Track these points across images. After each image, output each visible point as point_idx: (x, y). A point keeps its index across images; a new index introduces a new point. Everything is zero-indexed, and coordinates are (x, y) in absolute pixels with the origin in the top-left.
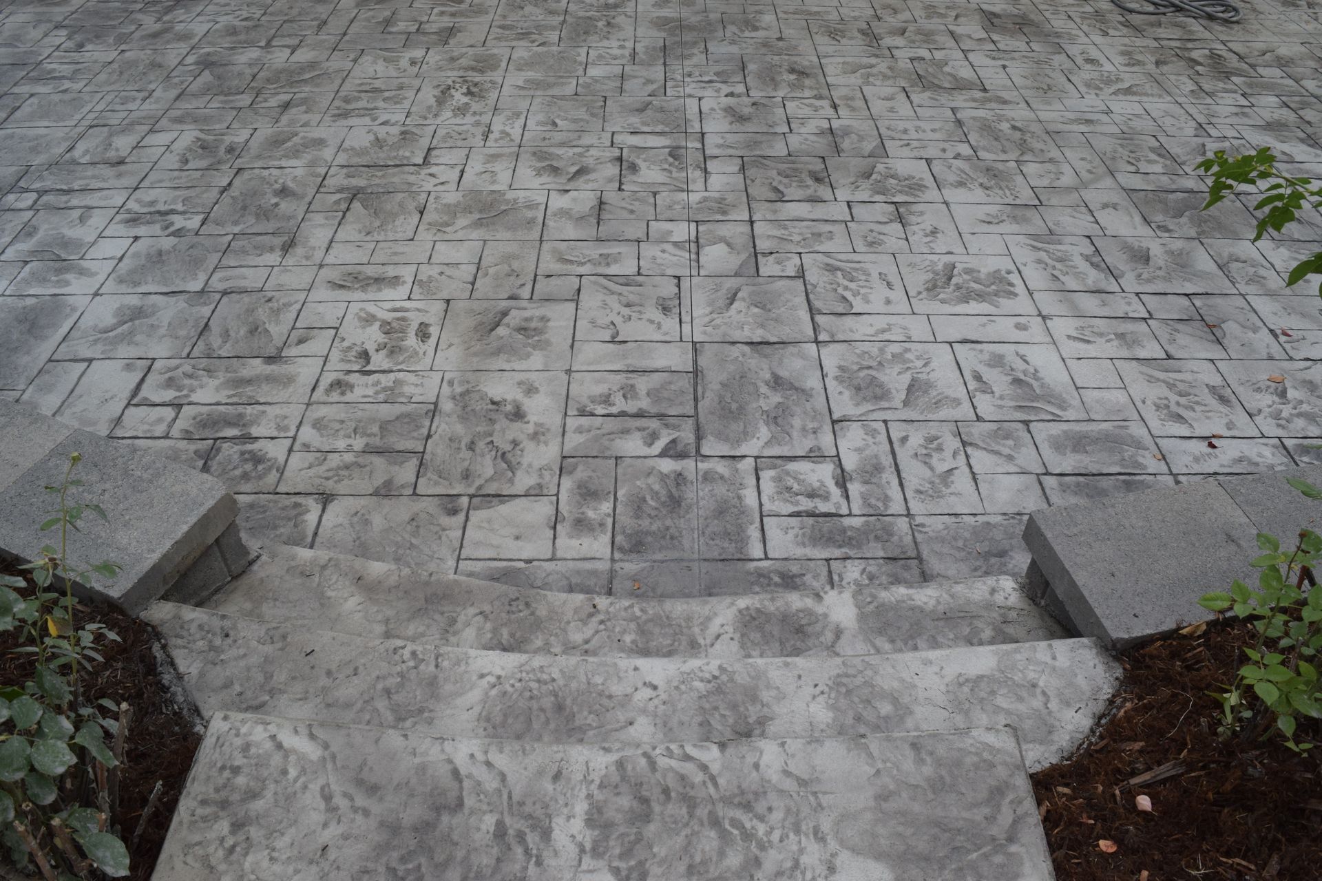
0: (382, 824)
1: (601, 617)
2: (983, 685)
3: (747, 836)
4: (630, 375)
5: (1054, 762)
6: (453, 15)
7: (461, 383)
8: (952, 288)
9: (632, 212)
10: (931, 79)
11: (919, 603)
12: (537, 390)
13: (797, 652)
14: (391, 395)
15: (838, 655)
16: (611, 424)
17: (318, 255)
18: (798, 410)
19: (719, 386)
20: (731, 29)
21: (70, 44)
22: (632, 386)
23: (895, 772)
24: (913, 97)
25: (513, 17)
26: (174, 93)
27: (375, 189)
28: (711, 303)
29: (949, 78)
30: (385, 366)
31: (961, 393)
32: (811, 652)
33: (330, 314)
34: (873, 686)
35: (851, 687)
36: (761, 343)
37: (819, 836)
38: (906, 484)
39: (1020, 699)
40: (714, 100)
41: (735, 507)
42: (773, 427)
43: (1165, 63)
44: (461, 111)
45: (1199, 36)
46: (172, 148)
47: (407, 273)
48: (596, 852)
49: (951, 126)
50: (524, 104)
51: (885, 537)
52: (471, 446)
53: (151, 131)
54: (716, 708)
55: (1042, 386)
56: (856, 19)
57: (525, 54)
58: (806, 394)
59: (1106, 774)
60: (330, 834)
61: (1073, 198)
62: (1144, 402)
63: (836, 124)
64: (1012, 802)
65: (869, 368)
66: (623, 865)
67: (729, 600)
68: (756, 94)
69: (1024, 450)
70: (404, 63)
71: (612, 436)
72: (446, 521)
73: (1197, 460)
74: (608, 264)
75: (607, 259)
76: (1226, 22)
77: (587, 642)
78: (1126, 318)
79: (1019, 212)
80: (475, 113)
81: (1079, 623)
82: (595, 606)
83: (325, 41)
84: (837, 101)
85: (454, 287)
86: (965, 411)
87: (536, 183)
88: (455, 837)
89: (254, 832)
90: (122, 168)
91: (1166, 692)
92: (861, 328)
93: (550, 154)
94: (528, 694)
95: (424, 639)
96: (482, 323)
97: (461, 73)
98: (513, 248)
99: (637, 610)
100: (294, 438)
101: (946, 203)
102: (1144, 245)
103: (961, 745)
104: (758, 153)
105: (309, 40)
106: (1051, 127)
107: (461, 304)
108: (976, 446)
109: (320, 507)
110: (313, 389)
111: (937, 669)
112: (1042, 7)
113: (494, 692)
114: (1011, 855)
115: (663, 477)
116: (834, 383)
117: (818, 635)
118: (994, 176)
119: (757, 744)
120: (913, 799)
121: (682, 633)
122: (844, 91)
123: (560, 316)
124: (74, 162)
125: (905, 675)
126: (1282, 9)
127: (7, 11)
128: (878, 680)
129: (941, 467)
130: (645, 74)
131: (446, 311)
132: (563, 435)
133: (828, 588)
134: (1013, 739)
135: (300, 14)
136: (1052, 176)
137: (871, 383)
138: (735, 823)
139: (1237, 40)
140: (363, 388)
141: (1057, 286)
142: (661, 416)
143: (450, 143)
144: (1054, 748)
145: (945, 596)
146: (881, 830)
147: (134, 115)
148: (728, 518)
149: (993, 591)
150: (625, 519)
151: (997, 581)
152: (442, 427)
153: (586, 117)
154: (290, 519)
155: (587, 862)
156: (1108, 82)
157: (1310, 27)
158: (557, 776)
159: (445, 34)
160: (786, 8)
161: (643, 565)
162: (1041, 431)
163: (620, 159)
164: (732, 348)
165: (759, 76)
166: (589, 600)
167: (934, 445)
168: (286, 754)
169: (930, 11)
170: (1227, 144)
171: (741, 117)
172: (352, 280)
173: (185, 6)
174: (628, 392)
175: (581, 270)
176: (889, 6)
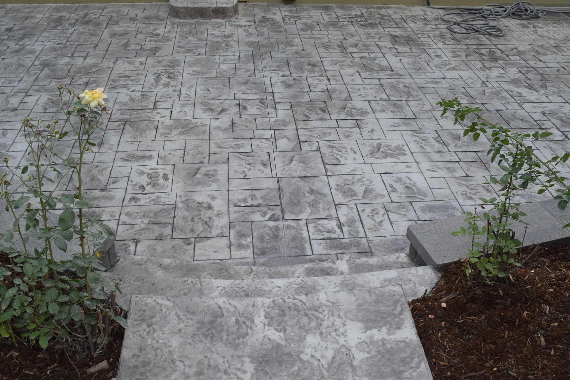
0: (198, 322)
1: (255, 273)
2: (393, 281)
3: (317, 318)
4: (253, 191)
6: (156, 41)
7: (184, 196)
8: (380, 153)
9: (247, 127)
10: (369, 66)
11: (371, 263)
12: (216, 198)
14: (156, 202)
16: (247, 210)
17: (115, 148)
18: (321, 201)
19: (289, 194)
20: (281, 46)
22: (254, 195)
23: (363, 299)
24: (362, 74)
25: (183, 43)
26: (33, 78)
27: (135, 120)
28: (283, 162)
29: (377, 66)
30: (152, 191)
31: (385, 192)
33: (125, 171)
34: (355, 283)
35: (347, 284)
36: (304, 177)
37: (340, 317)
38: (365, 226)
39: (406, 284)
40: (276, 78)
41: (299, 237)
42: (312, 208)
43: (469, 55)
44: (167, 85)
45: (485, 43)
46: (38, 103)
47: (155, 154)
48: (269, 325)
49: (378, 86)
50: (194, 82)
51: (358, 245)
52: (192, 220)
53: (26, 96)
55: (417, 189)
56: (336, 40)
57: (191, 59)
58: (324, 195)
59: (433, 300)
60: (181, 326)
61: (429, 115)
62: (457, 193)
63: (329, 87)
64: (401, 305)
65: (349, 184)
66: (278, 328)
67: (301, 265)
68: (294, 75)
69: (410, 212)
70: (137, 64)
71: (249, 214)
72: (187, 247)
73: (477, 213)
74: (239, 148)
75: (238, 146)
76: (497, 36)
78: (450, 162)
79: (407, 121)
80: (173, 86)
81: (426, 261)
82: (252, 270)
83: (98, 54)
84: (329, 77)
85: (176, 158)
86: (387, 199)
87: (204, 115)
88: (223, 324)
89: (155, 326)
90: (17, 112)
91: (454, 278)
92: (344, 170)
93: (209, 103)
94: (235, 292)
96: (189, 173)
97: (164, 68)
98: (198, 143)
99: (267, 270)
100: (119, 220)
101: (377, 119)
102: (458, 133)
103: (384, 291)
104: (297, 100)
105: (92, 53)
106: (420, 85)
107: (180, 166)
108: (391, 212)
109: (135, 244)
110: (123, 201)
111: (377, 277)
112: (417, 32)
113: (223, 292)
114: (400, 318)
115: (270, 228)
116: (335, 191)
118: (397, 107)
119: (318, 294)
120: (369, 305)
122: (332, 73)
123: (222, 169)
125: (366, 279)
126: (521, 29)
128: (357, 281)
129: (378, 220)
130: (245, 67)
131: (174, 169)
132: (229, 214)
133: (337, 260)
134: (401, 288)
135: (84, 41)
136: (421, 106)
137: (350, 190)
138: (312, 315)
139: (501, 44)
140: (144, 200)
141: (423, 150)
142: (267, 206)
143: (164, 99)
145: (380, 260)
146: (359, 314)
147: (17, 88)
148: (297, 241)
149: (398, 258)
150: (257, 243)
151: (399, 254)
152: (180, 213)
153: (222, 87)
154: (123, 249)
155: (267, 327)
156: (445, 65)
158: (253, 306)
159: (154, 50)
160: (304, 36)
161: (266, 259)
162: (417, 205)
163: (239, 105)
164: (293, 179)
165: (295, 67)
166: (250, 267)
167: (375, 212)
168: (161, 305)
169: (368, 36)
170: (494, 90)
171: (289, 85)
172: (132, 157)
173: (28, 37)
174: (253, 197)
175: (228, 151)
176: (349, 34)
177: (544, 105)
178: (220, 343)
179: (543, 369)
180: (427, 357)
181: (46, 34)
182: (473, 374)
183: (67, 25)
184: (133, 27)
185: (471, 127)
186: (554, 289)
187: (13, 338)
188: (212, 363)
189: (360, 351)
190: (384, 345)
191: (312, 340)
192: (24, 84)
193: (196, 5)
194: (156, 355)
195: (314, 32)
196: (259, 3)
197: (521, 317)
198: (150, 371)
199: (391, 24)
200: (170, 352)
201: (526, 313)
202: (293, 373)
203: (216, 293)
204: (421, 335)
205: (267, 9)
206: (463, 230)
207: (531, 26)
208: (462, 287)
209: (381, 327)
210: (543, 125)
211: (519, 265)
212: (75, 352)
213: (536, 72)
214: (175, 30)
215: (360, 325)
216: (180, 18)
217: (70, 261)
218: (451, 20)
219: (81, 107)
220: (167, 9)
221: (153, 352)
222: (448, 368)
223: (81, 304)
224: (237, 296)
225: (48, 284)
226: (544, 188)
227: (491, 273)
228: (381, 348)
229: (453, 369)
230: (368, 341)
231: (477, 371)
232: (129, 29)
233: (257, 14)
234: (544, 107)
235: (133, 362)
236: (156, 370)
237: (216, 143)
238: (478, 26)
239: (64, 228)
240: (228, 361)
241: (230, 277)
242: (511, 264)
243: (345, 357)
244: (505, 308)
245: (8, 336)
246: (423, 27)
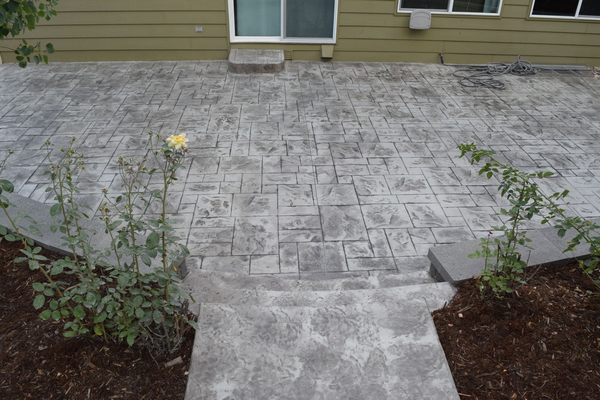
0: (255, 326)
1: (301, 286)
2: (417, 295)
3: (355, 325)
4: (298, 217)
6: (217, 92)
7: (242, 220)
8: (404, 186)
9: (292, 163)
10: (394, 113)
11: (397, 279)
12: (268, 222)
14: (219, 225)
15: (374, 289)
16: (294, 232)
17: (184, 179)
18: (355, 226)
19: (328, 220)
20: (321, 96)
21: (72, 103)
22: (299, 220)
23: (393, 309)
24: (388, 120)
25: (240, 93)
26: (119, 121)
27: (201, 156)
28: (323, 193)
29: (400, 113)
30: (215, 215)
31: (408, 219)
33: (193, 199)
35: (379, 296)
36: (341, 205)
37: (374, 324)
38: (392, 248)
39: (428, 298)
41: (337, 256)
42: (347, 232)
43: (477, 105)
44: (227, 128)
45: (490, 95)
46: (123, 141)
47: (217, 185)
48: (315, 330)
49: (401, 130)
50: (249, 125)
51: (386, 264)
52: (248, 240)
53: (112, 136)
55: (435, 216)
56: (365, 91)
57: (247, 107)
58: (357, 221)
59: (451, 311)
60: (242, 329)
61: (445, 154)
62: (469, 220)
63: (361, 131)
64: (425, 316)
65: (378, 212)
66: (322, 332)
67: (339, 280)
68: (332, 120)
69: (429, 236)
70: (202, 110)
71: (295, 236)
72: (244, 263)
74: (286, 181)
75: (286, 179)
76: (500, 89)
78: (463, 194)
79: (426, 160)
80: (232, 129)
81: (445, 279)
82: (298, 283)
83: (171, 102)
84: (361, 122)
85: (235, 189)
86: (410, 225)
87: (258, 153)
88: (276, 328)
89: (220, 329)
90: (105, 149)
91: (468, 292)
92: (374, 200)
93: (261, 143)
94: (285, 301)
96: (246, 201)
97: (224, 114)
98: (252, 176)
99: (311, 283)
100: (188, 239)
101: (401, 157)
102: (469, 170)
103: (410, 303)
104: (334, 142)
105: (165, 102)
106: (437, 130)
107: (238, 195)
108: (414, 236)
109: (201, 260)
110: (191, 224)
111: (403, 291)
112: (433, 85)
113: (275, 301)
114: (425, 326)
115: (313, 248)
116: (366, 218)
117: (368, 286)
118: (417, 147)
119: (355, 305)
120: (398, 315)
122: (363, 119)
123: (272, 198)
124: (86, 147)
125: (394, 293)
126: (520, 84)
127: (45, 90)
128: (387, 294)
129: (403, 242)
130: (291, 113)
131: (233, 197)
132: (278, 236)
134: (424, 301)
135: (159, 92)
136: (437, 147)
137: (379, 217)
138: (351, 322)
139: (504, 96)
140: (208, 223)
141: (440, 184)
142: (310, 229)
143: (224, 140)
145: (405, 276)
146: (390, 322)
147: (105, 130)
148: (335, 259)
149: (420, 275)
150: (302, 261)
151: (421, 272)
152: (238, 234)
153: (272, 130)
154: (192, 264)
155: (313, 332)
156: (457, 113)
157: (530, 90)
158: (301, 314)
159: (216, 99)
160: (340, 88)
161: (309, 274)
162: (435, 231)
163: (286, 145)
164: (331, 207)
165: (332, 114)
166: (296, 281)
167: (400, 235)
168: (225, 312)
169: (393, 88)
170: (499, 134)
171: (327, 129)
172: (198, 188)
173: (114, 88)
174: (298, 222)
175: (277, 183)
176: (377, 86)
177: (540, 147)
178: (274, 345)
179: (545, 371)
180: (447, 359)
181: (128, 86)
182: (486, 374)
183: (146, 79)
184: (199, 80)
185: (485, 167)
186: (554, 304)
187: (105, 336)
188: (267, 360)
189: (391, 353)
190: (411, 348)
191: (351, 343)
192: (111, 127)
193: (250, 63)
194: (222, 353)
195: (347, 85)
196: (302, 61)
197: (526, 327)
198: (217, 366)
199: (411, 78)
200: (233, 351)
201: (530, 323)
202: (335, 371)
203: (269, 302)
204: (441, 340)
205: (308, 66)
206: (478, 253)
207: (528, 81)
208: (476, 300)
209: (408, 333)
210: (540, 164)
211: (524, 282)
212: (155, 349)
213: (533, 120)
214: (233, 83)
215: (391, 331)
216: (237, 73)
217: (153, 274)
218: (461, 75)
219: (167, 149)
220: (227, 66)
221: (219, 351)
222: (466, 369)
223: (162, 310)
224: (287, 305)
225: (135, 292)
226: (548, 219)
227: (500, 289)
228: (408, 351)
229: (469, 370)
230: (397, 345)
231: (489, 372)
232: (196, 82)
233: (300, 70)
234: (541, 149)
235: (203, 358)
236: (221, 366)
237: (267, 177)
238: (484, 81)
239: (150, 247)
240: (281, 360)
241: (280, 289)
242: (517, 282)
243: (379, 358)
244: (513, 319)
245: (101, 334)
246: (438, 81)
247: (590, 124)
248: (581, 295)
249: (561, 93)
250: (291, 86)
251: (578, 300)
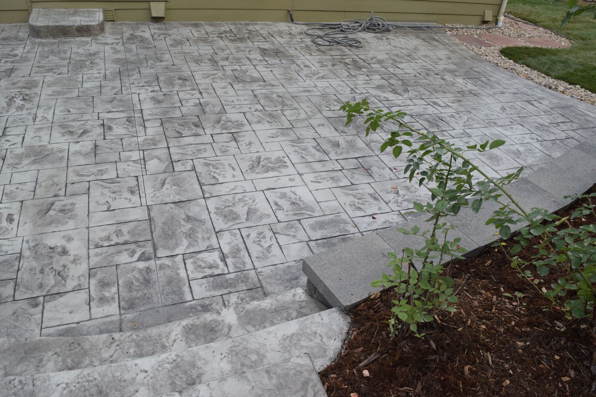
1: (117, 343)
2: (294, 338)
4: (119, 225)
5: (329, 364)
6: (12, 62)
7: (33, 241)
8: (260, 167)
9: (111, 149)
10: (241, 78)
11: (263, 307)
12: (73, 239)
13: (212, 340)
15: (231, 337)
16: (112, 250)
18: (200, 230)
19: (161, 225)
20: (150, 62)
22: (120, 230)
23: (260, 385)
24: (234, 86)
25: (43, 62)
28: (153, 187)
29: (249, 77)
31: (270, 212)
32: (219, 339)
34: (247, 349)
35: (237, 351)
36: (179, 202)
38: (252, 255)
39: (311, 340)
41: (176, 279)
42: (189, 239)
43: (335, 65)
44: (21, 108)
45: (348, 53)
49: (252, 98)
50: (53, 103)
51: (246, 280)
52: (42, 271)
54: (177, 375)
55: (303, 204)
56: (206, 54)
57: (51, 79)
58: (202, 222)
59: (350, 365)
61: (306, 124)
62: (345, 204)
63: (202, 101)
64: (312, 386)
65: (229, 206)
67: (178, 323)
68: (165, 90)
69: (299, 232)
71: (113, 255)
72: (32, 311)
73: (369, 225)
74: (102, 175)
75: (101, 172)
76: (357, 47)
77: (111, 356)
78: (333, 170)
79: (285, 131)
80: (28, 109)
81: (330, 302)
82: (113, 339)
84: (201, 91)
85: (25, 194)
86: (273, 219)
87: (62, 139)
91: (368, 324)
92: (223, 189)
93: (68, 125)
94: (83, 389)
95: (26, 373)
96: (41, 210)
97: (19, 90)
98: (53, 172)
99: (134, 337)
101: (253, 131)
102: (337, 140)
103: (287, 367)
104: (168, 116)
106: (294, 95)
107: (29, 202)
108: (279, 234)
111: (273, 335)
112: (284, 45)
113: (65, 392)
115: (140, 271)
116: (215, 215)
117: (221, 330)
118: (272, 117)
119: (196, 388)
121: (157, 343)
122: (205, 86)
123: (81, 202)
125: (260, 340)
126: (377, 41)
128: (249, 346)
129: (266, 245)
130: (111, 84)
131: (21, 207)
132: (89, 258)
133: (223, 307)
134: (309, 359)
136: (297, 115)
137: (230, 213)
139: (362, 54)
141: (304, 160)
142: (136, 242)
143: (15, 124)
144: (328, 358)
145: (274, 302)
148: (173, 285)
149: (294, 295)
150: (124, 294)
151: (295, 291)
152: (25, 264)
153: (84, 106)
156: (314, 74)
157: (388, 48)
159: (9, 72)
160: (174, 51)
161: (136, 314)
162: (306, 223)
163: (103, 125)
164: (166, 206)
165: (165, 82)
166: (110, 336)
167: (262, 236)
169: (238, 50)
170: (363, 96)
171: (159, 101)
174: (119, 233)
175: (89, 179)
176: (220, 48)
177: (409, 108)
185: (389, 138)
193: (58, 24)
195: (183, 47)
196: (127, 22)
197: (465, 378)
199: (259, 38)
201: (467, 368)
203: (57, 394)
205: (135, 27)
207: (384, 38)
208: (383, 341)
210: (413, 126)
211: (454, 310)
213: (397, 78)
214: (36, 50)
216: (41, 37)
218: (314, 34)
220: (28, 30)
233: (125, 32)
234: (411, 110)
238: (340, 39)
244: (442, 367)
246: (290, 41)
247: (454, 81)
248: (514, 304)
249: (419, 50)
250: (112, 51)
251: (512, 311)
